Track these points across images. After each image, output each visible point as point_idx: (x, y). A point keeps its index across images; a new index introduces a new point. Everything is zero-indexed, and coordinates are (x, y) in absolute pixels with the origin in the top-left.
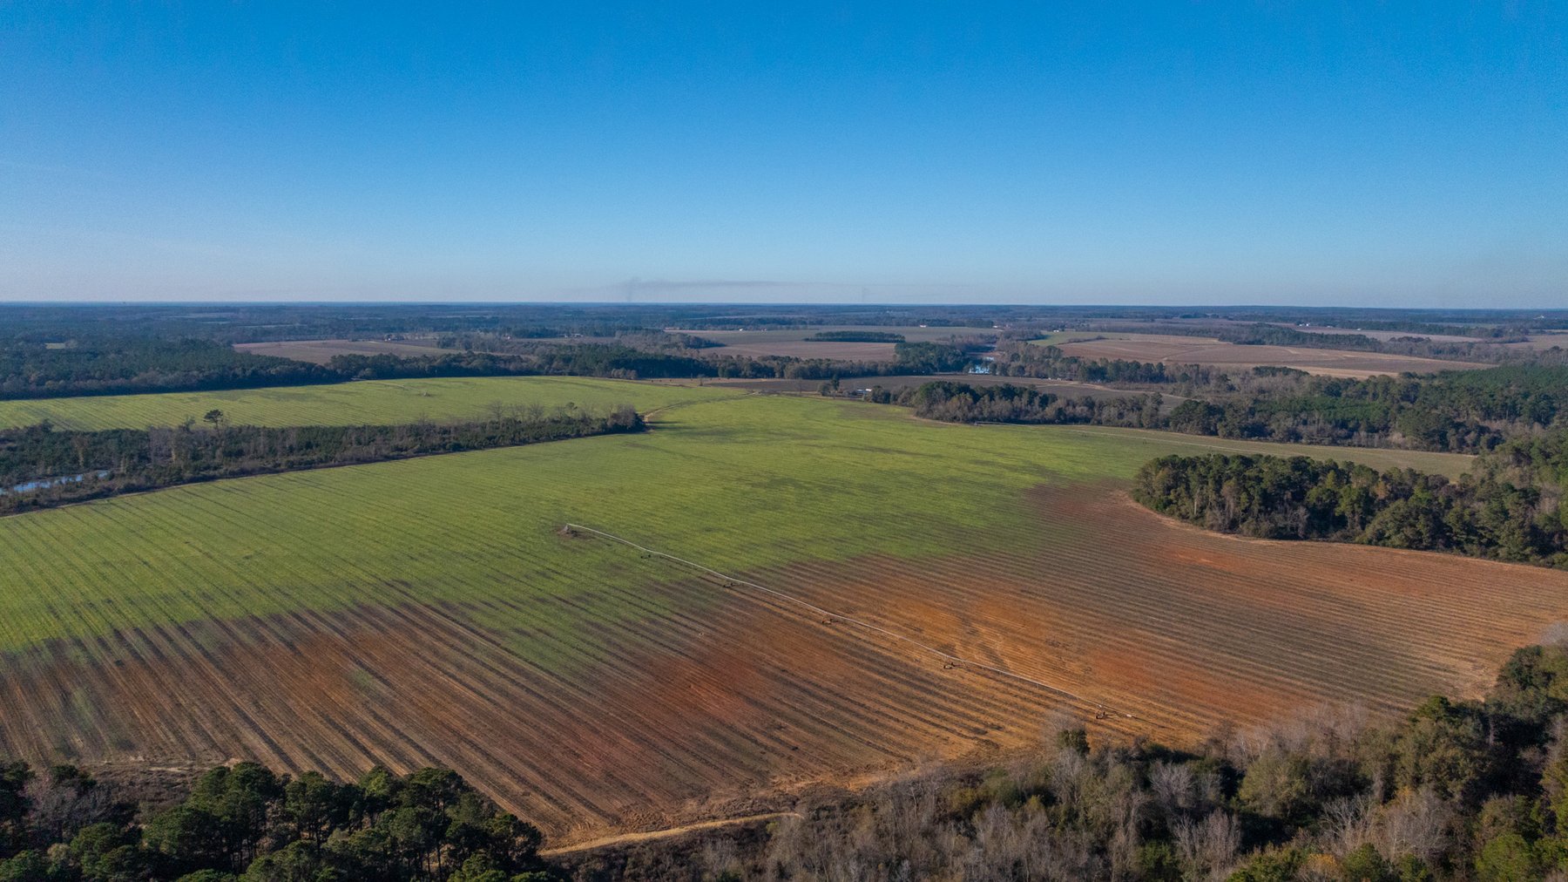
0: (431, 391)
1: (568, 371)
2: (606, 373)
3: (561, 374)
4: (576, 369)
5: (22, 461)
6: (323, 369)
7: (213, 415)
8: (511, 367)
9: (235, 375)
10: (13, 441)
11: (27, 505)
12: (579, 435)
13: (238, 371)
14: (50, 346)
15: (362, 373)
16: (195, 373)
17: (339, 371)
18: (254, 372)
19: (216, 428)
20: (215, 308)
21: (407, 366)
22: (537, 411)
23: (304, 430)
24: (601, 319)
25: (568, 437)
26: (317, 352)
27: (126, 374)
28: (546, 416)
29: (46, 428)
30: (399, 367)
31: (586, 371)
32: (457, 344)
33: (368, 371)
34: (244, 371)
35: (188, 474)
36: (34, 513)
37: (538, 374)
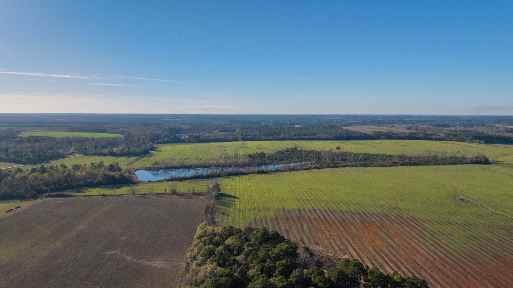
0: (405, 144)
1: (455, 139)
2: (471, 141)
3: (453, 141)
4: (459, 139)
5: (290, 157)
6: (369, 135)
7: (338, 148)
8: (433, 137)
9: (344, 136)
10: (288, 152)
11: (292, 169)
12: (461, 163)
13: (345, 135)
14: (296, 126)
15: (382, 137)
16: (333, 135)
17: (374, 136)
18: (349, 136)
19: (339, 152)
20: (338, 116)
21: (396, 135)
22: (444, 153)
23: (365, 154)
24: (467, 121)
25: (456, 164)
26: (368, 130)
27: (314, 134)
28: (447, 155)
29: (295, 148)
30: (394, 136)
31: (463, 140)
32: (413, 129)
33: (384, 137)
34: (346, 135)
35: (331, 165)
36: (293, 172)
37: (444, 140)
